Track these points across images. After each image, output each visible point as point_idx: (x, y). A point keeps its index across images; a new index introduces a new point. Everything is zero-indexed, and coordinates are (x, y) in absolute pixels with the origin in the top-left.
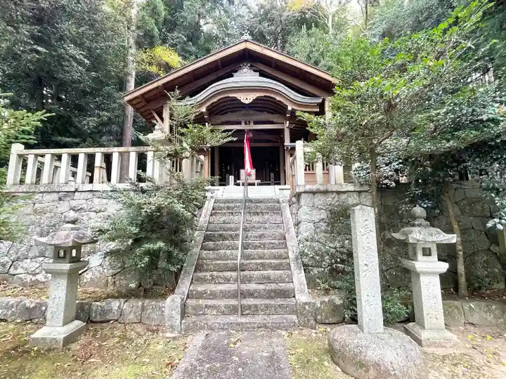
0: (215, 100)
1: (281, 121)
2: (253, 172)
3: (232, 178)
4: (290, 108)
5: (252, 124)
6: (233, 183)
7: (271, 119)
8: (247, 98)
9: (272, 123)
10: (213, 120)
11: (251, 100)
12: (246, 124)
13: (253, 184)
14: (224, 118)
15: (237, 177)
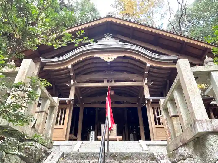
0: (81, 59)
1: (140, 79)
2: (115, 127)
3: (93, 134)
4: (148, 65)
5: (113, 82)
6: (94, 139)
7: (131, 78)
8: (109, 58)
9: (132, 81)
10: (78, 78)
11: (113, 59)
12: (108, 81)
13: (115, 140)
14: (88, 77)
15: (99, 133)
